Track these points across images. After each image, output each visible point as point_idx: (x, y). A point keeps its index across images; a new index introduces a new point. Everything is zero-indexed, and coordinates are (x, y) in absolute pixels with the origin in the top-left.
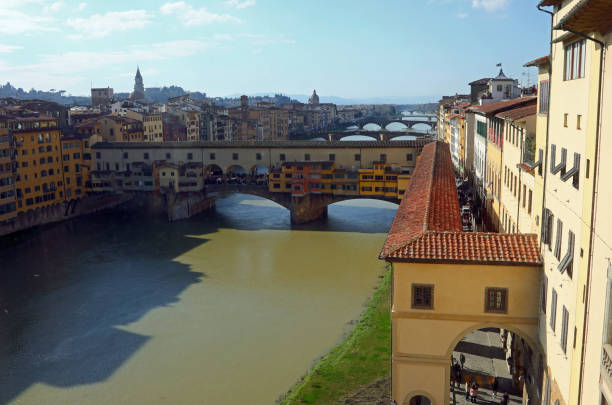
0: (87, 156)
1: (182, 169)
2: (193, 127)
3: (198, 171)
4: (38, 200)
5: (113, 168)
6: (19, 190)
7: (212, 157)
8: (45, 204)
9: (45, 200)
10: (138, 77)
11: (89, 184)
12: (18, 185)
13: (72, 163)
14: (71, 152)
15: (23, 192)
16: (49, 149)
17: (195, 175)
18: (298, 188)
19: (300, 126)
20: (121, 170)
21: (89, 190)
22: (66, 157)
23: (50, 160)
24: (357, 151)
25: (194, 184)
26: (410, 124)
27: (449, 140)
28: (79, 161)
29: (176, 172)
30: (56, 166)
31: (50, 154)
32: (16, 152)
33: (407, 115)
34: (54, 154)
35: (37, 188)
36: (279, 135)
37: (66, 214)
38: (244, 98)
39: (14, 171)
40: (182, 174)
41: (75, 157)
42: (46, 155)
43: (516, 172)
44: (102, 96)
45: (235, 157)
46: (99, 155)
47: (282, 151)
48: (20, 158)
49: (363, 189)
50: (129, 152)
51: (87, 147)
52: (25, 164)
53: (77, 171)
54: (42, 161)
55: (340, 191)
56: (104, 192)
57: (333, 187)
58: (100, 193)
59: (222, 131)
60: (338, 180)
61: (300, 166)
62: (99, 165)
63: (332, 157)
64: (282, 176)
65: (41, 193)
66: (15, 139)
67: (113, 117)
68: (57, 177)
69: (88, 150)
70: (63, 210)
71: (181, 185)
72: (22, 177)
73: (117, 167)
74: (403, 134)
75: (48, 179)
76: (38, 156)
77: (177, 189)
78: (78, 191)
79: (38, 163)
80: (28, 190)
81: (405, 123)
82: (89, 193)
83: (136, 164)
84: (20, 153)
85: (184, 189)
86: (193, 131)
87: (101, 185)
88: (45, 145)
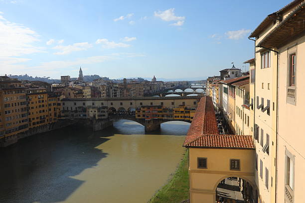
0: (59, 104)
1: (99, 109)
2: (104, 92)
3: (106, 110)
4: (38, 123)
5: (70, 109)
6: (30, 119)
7: (112, 104)
8: (41, 125)
9: (41, 123)
10: (81, 71)
11: (60, 116)
12: (29, 116)
13: (52, 107)
14: (52, 102)
15: (31, 120)
16: (43, 101)
17: (104, 112)
18: (147, 117)
19: (148, 91)
20: (73, 110)
21: (59, 118)
22: (50, 105)
23: (43, 106)
24: (173, 101)
25: (104, 116)
26: (195, 89)
27: (211, 96)
28: (55, 106)
29: (96, 110)
30: (45, 108)
31: (43, 103)
32: (29, 103)
33: (193, 86)
34: (45, 103)
35: (37, 118)
36: (140, 94)
37: (50, 129)
38: (125, 79)
39: (28, 111)
40: (99, 111)
41: (54, 105)
42: (41, 104)
43: (241, 108)
44: (65, 79)
45: (121, 104)
46: (64, 104)
47: (141, 101)
48: (31, 105)
49: (175, 117)
50: (76, 102)
51: (59, 100)
52: (32, 108)
53: (54, 110)
54: (40, 106)
55: (165, 118)
56: (66, 119)
57: (163, 116)
58: (64, 120)
59: (116, 93)
60: (165, 113)
61: (148, 107)
62: (64, 108)
63: (162, 103)
64: (141, 112)
65: (39, 120)
66: (29, 97)
67: (70, 88)
68: (46, 114)
69: (60, 102)
70: (48, 127)
71: (98, 116)
72: (31, 114)
73: (72, 108)
74: (192, 93)
75: (42, 114)
76: (38, 104)
77: (97, 118)
78: (55, 119)
79: (38, 107)
80: (33, 119)
81: (192, 88)
82: (59, 120)
83: (79, 107)
84: (30, 103)
85: (100, 118)
86: (103, 93)
87: (64, 116)
88: (41, 100)
